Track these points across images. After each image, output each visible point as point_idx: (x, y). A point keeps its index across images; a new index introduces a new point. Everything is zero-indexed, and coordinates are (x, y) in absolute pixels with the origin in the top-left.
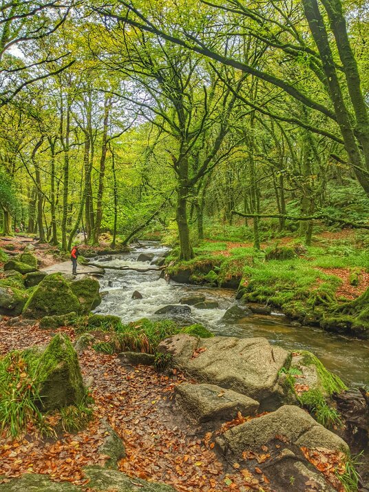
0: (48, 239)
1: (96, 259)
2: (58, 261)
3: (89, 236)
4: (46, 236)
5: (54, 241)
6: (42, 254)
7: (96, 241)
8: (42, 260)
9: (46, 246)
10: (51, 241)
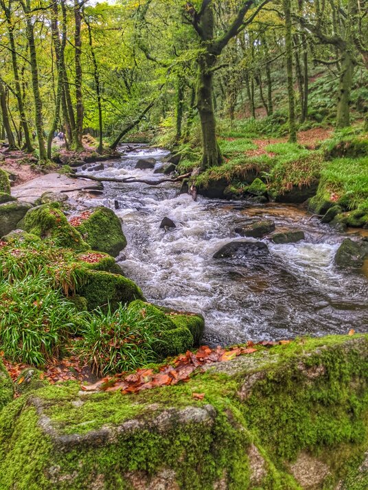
0: (19, 145)
1: (84, 169)
2: (38, 173)
3: (71, 138)
4: (16, 142)
5: (28, 148)
6: (15, 165)
7: (80, 145)
8: (16, 173)
9: (18, 153)
10: (24, 148)
